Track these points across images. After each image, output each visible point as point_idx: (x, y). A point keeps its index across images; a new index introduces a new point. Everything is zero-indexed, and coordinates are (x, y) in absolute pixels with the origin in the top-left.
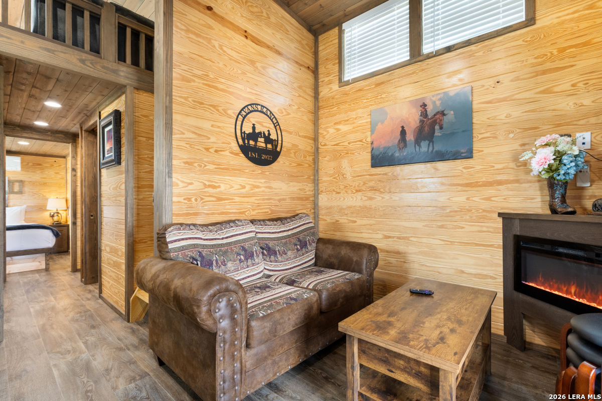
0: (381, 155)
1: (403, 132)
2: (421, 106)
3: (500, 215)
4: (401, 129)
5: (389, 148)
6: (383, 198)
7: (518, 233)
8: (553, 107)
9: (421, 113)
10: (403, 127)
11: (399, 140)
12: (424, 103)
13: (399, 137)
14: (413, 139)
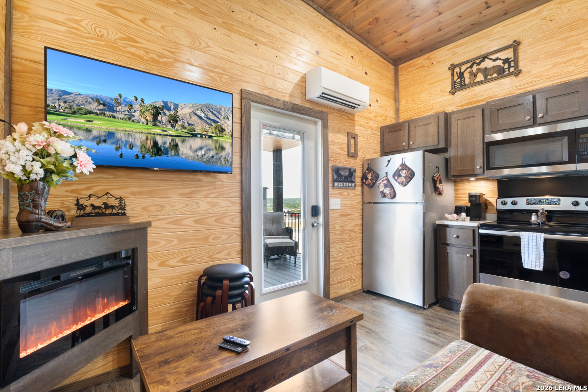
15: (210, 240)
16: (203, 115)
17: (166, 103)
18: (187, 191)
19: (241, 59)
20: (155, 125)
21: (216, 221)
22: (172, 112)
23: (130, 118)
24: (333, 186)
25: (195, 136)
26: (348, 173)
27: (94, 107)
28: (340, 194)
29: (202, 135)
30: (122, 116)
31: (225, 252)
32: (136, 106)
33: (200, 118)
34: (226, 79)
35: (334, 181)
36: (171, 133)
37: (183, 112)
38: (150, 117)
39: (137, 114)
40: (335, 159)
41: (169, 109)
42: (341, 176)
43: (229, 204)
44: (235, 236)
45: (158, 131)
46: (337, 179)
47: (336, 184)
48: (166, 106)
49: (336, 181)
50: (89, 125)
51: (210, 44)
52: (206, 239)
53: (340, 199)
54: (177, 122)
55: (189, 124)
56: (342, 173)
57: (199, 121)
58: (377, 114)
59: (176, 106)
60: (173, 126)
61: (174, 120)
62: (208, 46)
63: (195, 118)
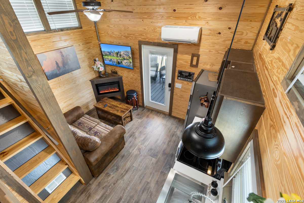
0: (51, 75)
1: (57, 63)
2: (60, 53)
3: (90, 81)
4: (55, 62)
5: (53, 71)
6: (58, 90)
7: (96, 84)
8: (91, 53)
9: (61, 55)
10: (56, 61)
11: (57, 67)
12: (61, 51)
13: (56, 66)
14: (62, 65)
15: (134, 83)
16: (126, 54)
17: (118, 51)
18: (128, 71)
19: (138, 29)
20: (117, 57)
21: (135, 79)
22: (120, 54)
23: (113, 56)
24: (178, 78)
25: (125, 59)
26: (188, 74)
27: (108, 54)
28: (181, 82)
29: (126, 59)
30: (112, 55)
31: (138, 88)
32: (114, 53)
33: (125, 54)
34: (134, 38)
35: (178, 77)
36: (120, 59)
37: (122, 53)
38: (116, 55)
39: (114, 55)
40: (181, 67)
41: (119, 53)
42: (183, 75)
43: (137, 76)
44: (139, 85)
45: (118, 58)
46: (180, 76)
47: (179, 78)
48: (118, 52)
49: (179, 77)
50: (108, 58)
51: (129, 27)
52: (133, 83)
53: (181, 85)
54: (121, 56)
55: (123, 56)
56: (184, 74)
57: (125, 55)
58: (226, 39)
59: (120, 52)
60: (120, 57)
61: (120, 55)
62: (128, 28)
63: (124, 55)
